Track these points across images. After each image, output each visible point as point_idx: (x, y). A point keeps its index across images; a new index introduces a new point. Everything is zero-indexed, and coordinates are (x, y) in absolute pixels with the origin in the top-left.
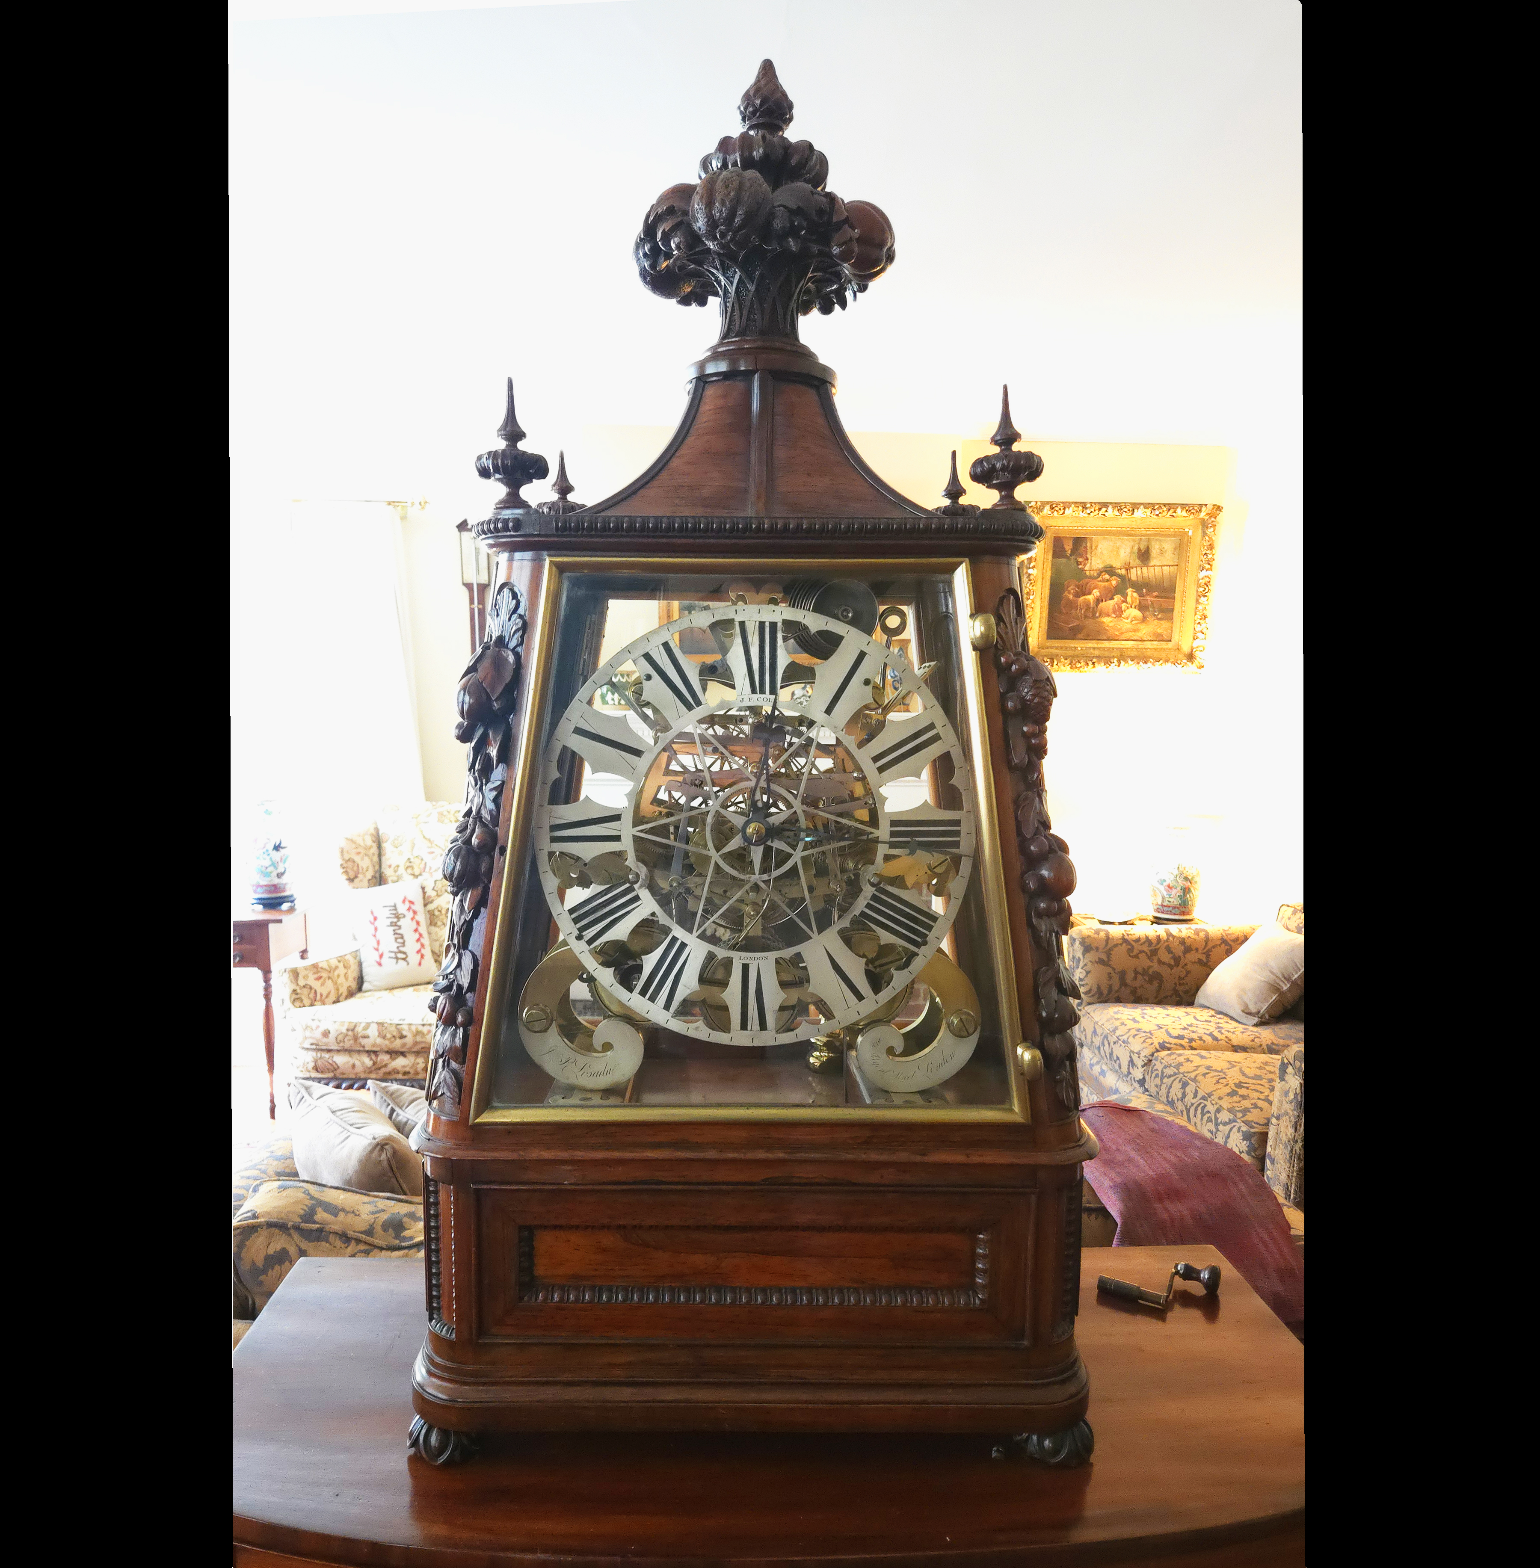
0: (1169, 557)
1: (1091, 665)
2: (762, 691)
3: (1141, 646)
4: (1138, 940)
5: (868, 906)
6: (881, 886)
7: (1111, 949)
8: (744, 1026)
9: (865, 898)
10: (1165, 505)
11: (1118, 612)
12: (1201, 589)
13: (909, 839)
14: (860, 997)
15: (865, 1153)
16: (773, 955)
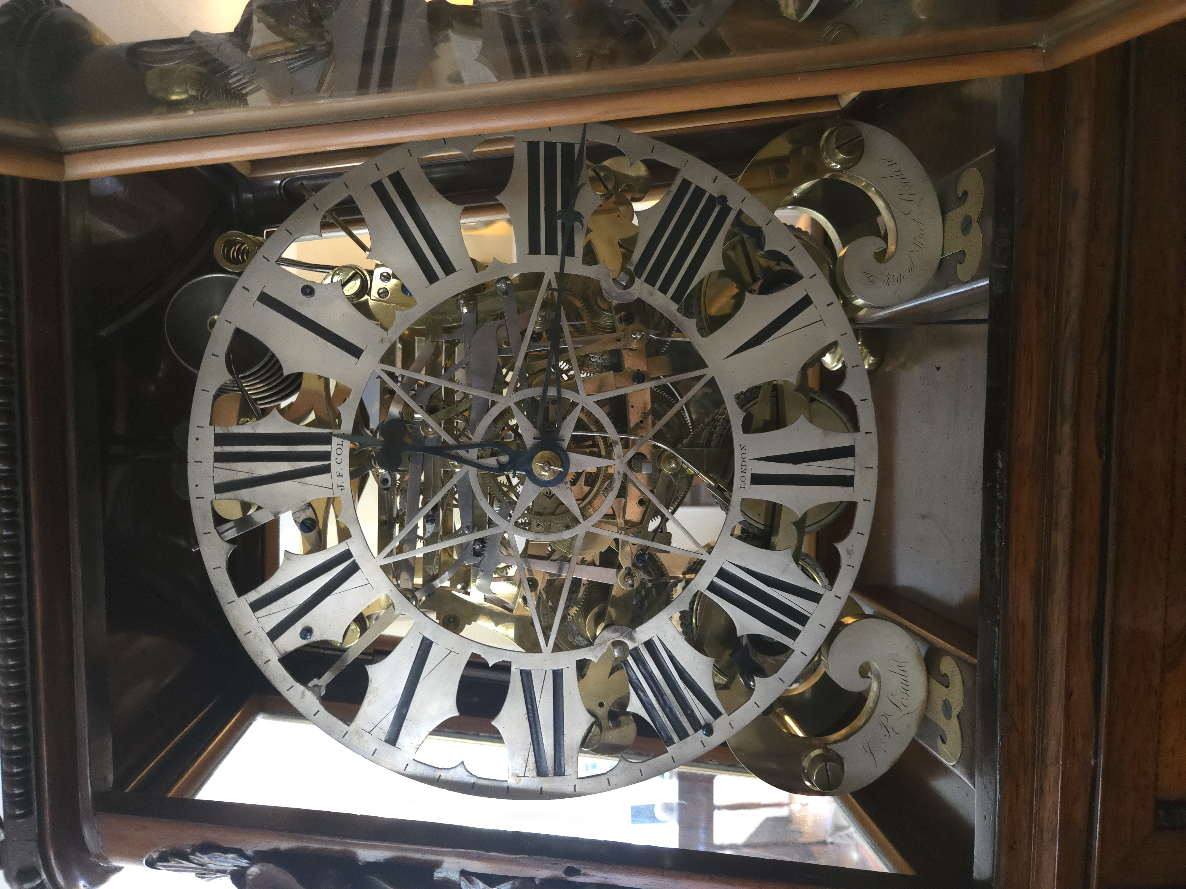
2: (326, 456)
5: (664, 290)
6: (632, 268)
8: (847, 481)
9: (651, 294)
13: (559, 222)
14: (805, 302)
15: (1068, 293)
16: (739, 437)
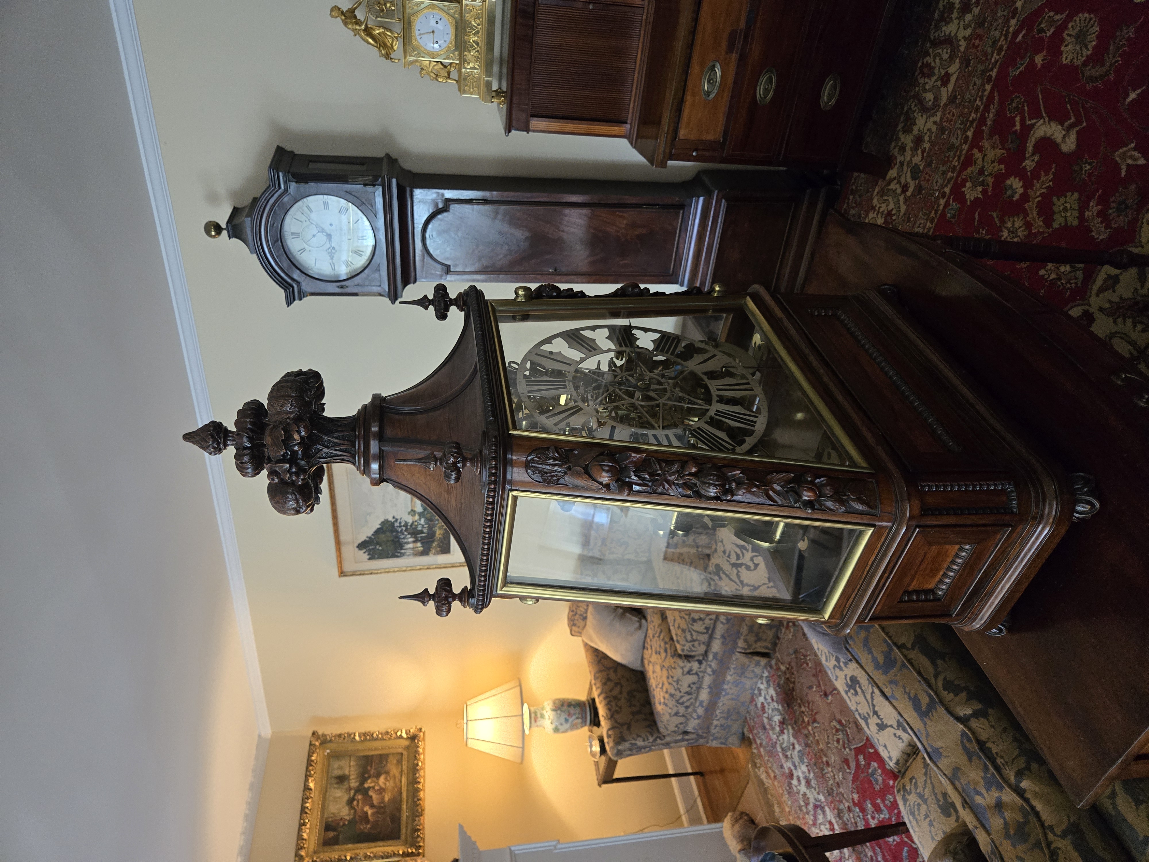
0: (344, 763)
1: (420, 802)
3: (406, 772)
4: (609, 709)
7: (619, 724)
10: (307, 768)
11: (381, 791)
12: (368, 737)
